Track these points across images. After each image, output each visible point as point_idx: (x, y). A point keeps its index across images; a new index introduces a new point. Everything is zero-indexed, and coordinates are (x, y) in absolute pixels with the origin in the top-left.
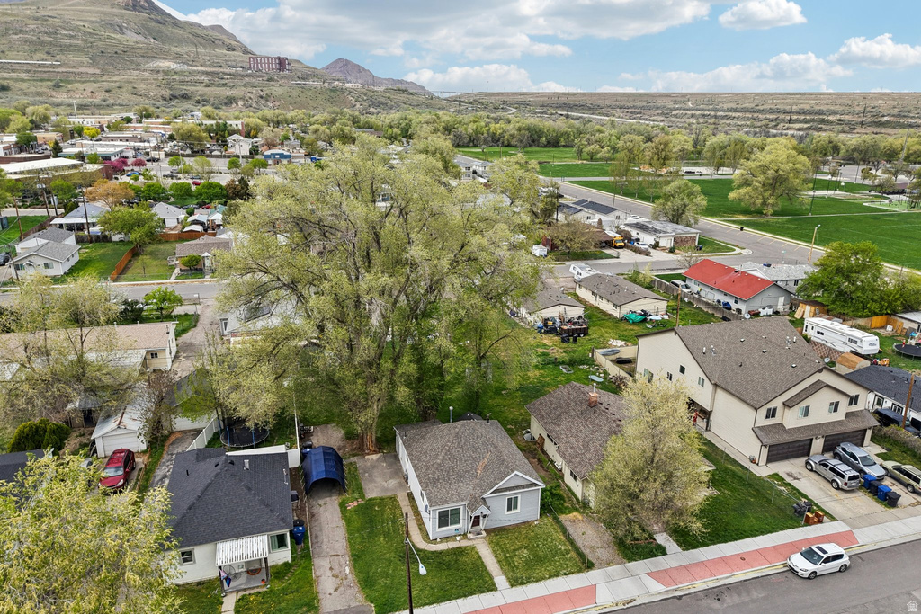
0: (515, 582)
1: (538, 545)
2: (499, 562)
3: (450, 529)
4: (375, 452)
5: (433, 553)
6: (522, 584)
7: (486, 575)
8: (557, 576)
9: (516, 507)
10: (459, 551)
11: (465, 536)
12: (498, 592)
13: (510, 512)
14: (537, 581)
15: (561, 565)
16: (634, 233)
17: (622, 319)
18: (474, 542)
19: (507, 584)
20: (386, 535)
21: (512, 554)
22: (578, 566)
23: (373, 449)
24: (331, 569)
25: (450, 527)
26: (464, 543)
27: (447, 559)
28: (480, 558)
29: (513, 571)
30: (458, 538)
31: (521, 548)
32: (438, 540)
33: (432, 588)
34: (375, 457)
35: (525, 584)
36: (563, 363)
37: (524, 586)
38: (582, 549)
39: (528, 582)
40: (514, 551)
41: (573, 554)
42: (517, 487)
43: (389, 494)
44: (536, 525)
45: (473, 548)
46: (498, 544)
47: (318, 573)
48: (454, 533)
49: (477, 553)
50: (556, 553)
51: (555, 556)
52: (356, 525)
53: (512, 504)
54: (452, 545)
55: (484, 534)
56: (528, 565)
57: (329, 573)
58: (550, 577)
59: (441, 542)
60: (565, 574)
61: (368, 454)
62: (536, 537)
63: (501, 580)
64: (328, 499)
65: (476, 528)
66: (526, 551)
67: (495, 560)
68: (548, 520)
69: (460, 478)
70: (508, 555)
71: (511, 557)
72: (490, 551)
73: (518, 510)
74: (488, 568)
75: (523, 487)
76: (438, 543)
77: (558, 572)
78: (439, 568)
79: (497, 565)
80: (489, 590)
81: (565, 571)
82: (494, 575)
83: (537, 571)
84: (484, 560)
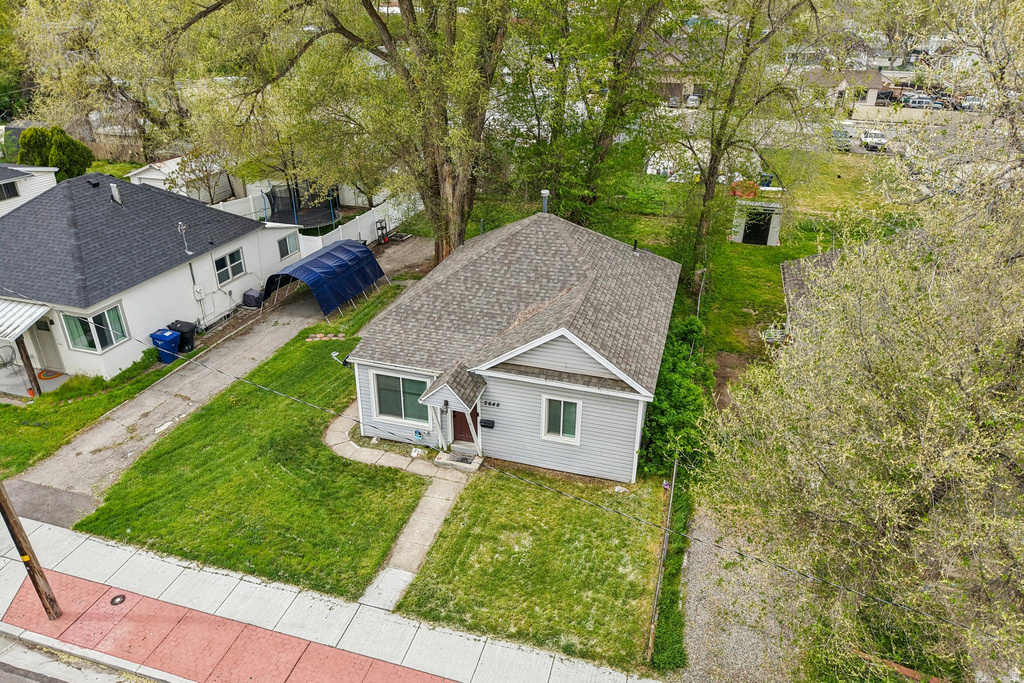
0: (417, 603)
1: (571, 541)
3: (402, 426)
6: (429, 616)
9: (570, 430)
11: (431, 452)
12: (354, 606)
13: (552, 437)
14: (470, 629)
15: (582, 619)
19: (396, 597)
24: (146, 415)
25: (404, 422)
26: (421, 468)
27: (343, 480)
28: (411, 509)
29: (446, 573)
30: (415, 452)
31: (525, 527)
32: (374, 441)
33: (237, 525)
39: (449, 619)
40: (504, 527)
41: (645, 606)
42: (571, 377)
45: (421, 483)
46: (481, 497)
49: (419, 497)
50: (600, 577)
53: (560, 418)
54: (389, 460)
62: (587, 522)
63: (393, 582)
64: (299, 318)
65: (462, 447)
66: (527, 540)
67: (436, 528)
70: (477, 530)
71: (479, 538)
72: (450, 504)
73: (575, 440)
74: (402, 539)
75: (588, 380)
76: (369, 445)
77: (557, 634)
78: (302, 495)
79: (429, 541)
80: (337, 590)
81: (575, 640)
82: (393, 560)
83: (502, 602)
84: (414, 518)
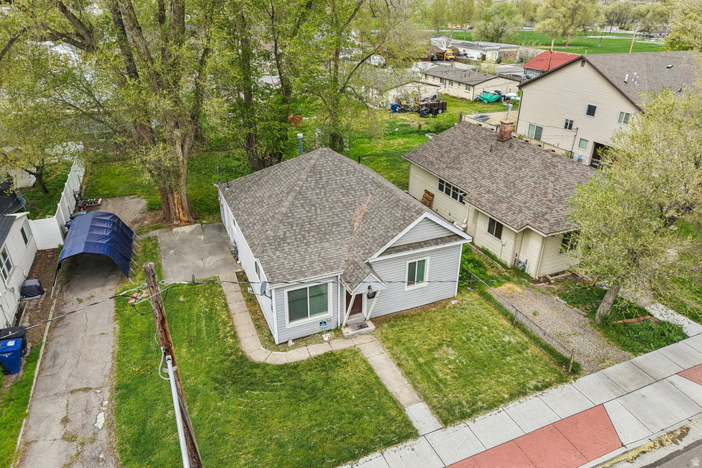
0: (450, 415)
2: (408, 374)
4: (188, 223)
5: (281, 368)
6: (464, 416)
7: (389, 404)
8: (524, 394)
9: (421, 279)
10: (330, 362)
11: (337, 331)
12: (421, 440)
13: (413, 287)
14: (489, 409)
15: (523, 372)
16: (461, 50)
17: (475, 101)
18: (356, 341)
19: (433, 420)
20: (192, 342)
21: (427, 359)
22: (554, 371)
25: (310, 320)
27: (309, 377)
28: (371, 370)
29: (439, 390)
30: (326, 337)
31: (440, 345)
32: (291, 343)
34: (187, 229)
35: (470, 416)
36: (429, 131)
37: (469, 422)
39: (474, 411)
43: (207, 276)
44: (455, 307)
45: (355, 352)
46: (398, 342)
48: (318, 329)
49: (365, 361)
51: (505, 356)
53: (415, 274)
54: (316, 350)
55: (371, 326)
56: (465, 376)
58: (513, 397)
59: (295, 347)
60: (537, 389)
63: (420, 414)
64: (97, 289)
67: (399, 372)
68: (472, 297)
69: (323, 235)
70: (421, 360)
71: (428, 364)
72: (387, 354)
73: (424, 283)
74: (390, 388)
75: (436, 241)
76: (290, 348)
77: (524, 385)
78: (294, 398)
81: (534, 383)
82: (402, 403)
83: (484, 387)
84: (378, 373)
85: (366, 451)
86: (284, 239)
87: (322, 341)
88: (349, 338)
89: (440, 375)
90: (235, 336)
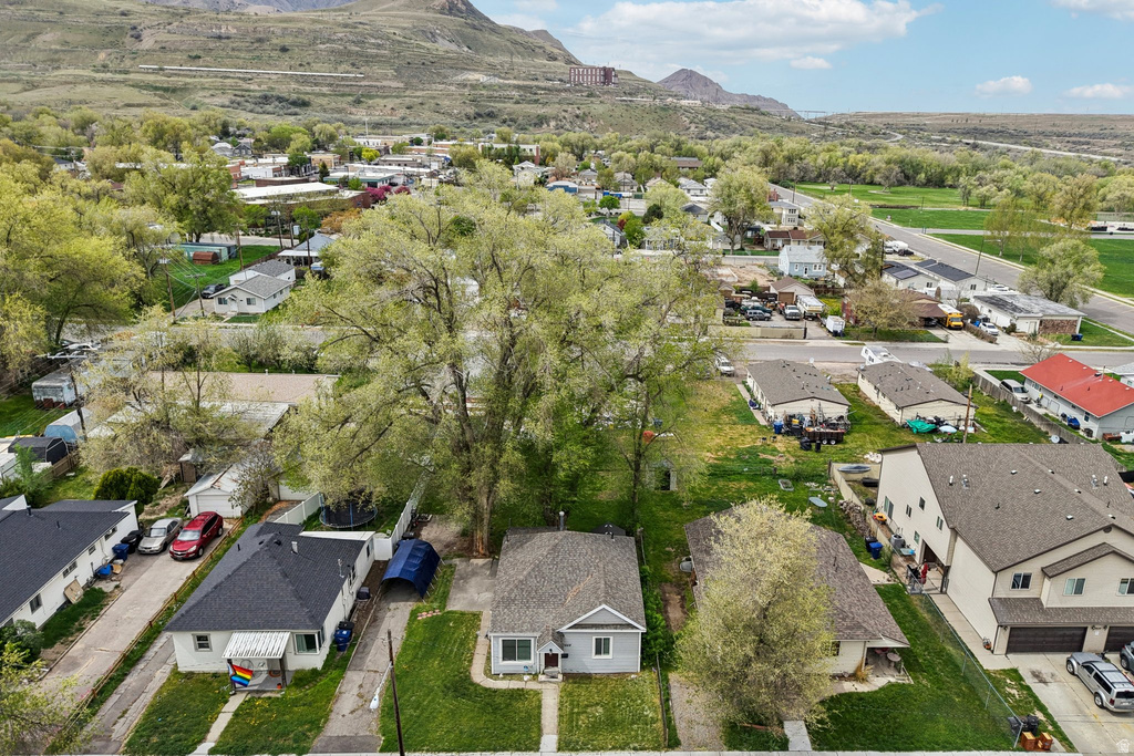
0: (565, 746)
1: (620, 705)
2: (561, 716)
3: (516, 665)
4: (484, 556)
5: (486, 689)
6: (573, 749)
7: (535, 730)
8: (623, 749)
9: (607, 652)
10: (519, 694)
11: (535, 675)
13: (598, 657)
14: (593, 750)
15: (637, 736)
16: (984, 310)
17: (903, 427)
18: (544, 686)
19: (554, 746)
20: (444, 658)
21: (580, 710)
22: (657, 741)
23: (483, 552)
24: (361, 686)
25: (517, 662)
26: (532, 686)
27: (498, 700)
28: (540, 707)
29: (571, 731)
30: (526, 678)
31: (597, 704)
32: (501, 676)
33: (461, 732)
34: (481, 562)
35: (577, 750)
36: (785, 476)
38: (677, 722)
39: (582, 749)
40: (587, 706)
41: (659, 725)
42: (607, 626)
43: (474, 610)
44: (633, 679)
45: (537, 693)
46: (570, 694)
47: (343, 689)
48: (523, 670)
49: (540, 700)
50: (638, 718)
51: (634, 723)
52: (418, 639)
53: (602, 647)
54: (514, 684)
55: (560, 677)
56: (594, 728)
57: (355, 691)
58: (614, 748)
59: (503, 679)
60: (635, 749)
61: (476, 557)
62: (624, 695)
63: (549, 740)
64: (402, 604)
65: (551, 669)
66: (601, 710)
67: (556, 713)
68: (651, 676)
69: (541, 603)
70: (576, 710)
71: (578, 714)
72: (557, 700)
73: (609, 657)
74: (543, 722)
75: (615, 626)
76: (499, 679)
77: (628, 744)
78: (483, 710)
79: (556, 720)
80: (528, 749)
81: (636, 745)
82: (544, 731)
83: (601, 737)
84: (543, 710)
85: (504, 749)
86: (514, 601)
87: (522, 680)
88: (541, 682)
89: (580, 723)
90: (471, 661)
